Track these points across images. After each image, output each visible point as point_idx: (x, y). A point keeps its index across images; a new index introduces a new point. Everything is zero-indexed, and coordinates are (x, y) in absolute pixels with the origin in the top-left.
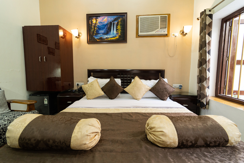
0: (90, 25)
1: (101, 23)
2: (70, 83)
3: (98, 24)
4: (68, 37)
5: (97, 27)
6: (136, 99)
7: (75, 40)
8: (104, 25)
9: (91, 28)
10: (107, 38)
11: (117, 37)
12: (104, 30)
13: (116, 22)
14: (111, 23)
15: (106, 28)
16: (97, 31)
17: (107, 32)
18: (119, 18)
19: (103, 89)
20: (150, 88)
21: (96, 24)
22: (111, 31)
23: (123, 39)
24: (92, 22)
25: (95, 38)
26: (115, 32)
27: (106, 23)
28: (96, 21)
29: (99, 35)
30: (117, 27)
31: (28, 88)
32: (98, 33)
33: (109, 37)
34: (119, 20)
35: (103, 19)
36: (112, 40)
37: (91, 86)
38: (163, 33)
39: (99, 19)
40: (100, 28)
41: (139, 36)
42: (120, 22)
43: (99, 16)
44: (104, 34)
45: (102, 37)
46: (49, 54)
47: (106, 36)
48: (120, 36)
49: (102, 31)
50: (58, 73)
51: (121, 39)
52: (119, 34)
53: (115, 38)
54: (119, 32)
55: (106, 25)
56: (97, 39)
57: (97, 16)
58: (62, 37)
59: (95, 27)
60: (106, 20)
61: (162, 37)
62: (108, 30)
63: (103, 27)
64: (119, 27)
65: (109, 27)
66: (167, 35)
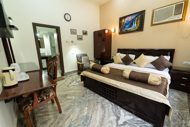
0: (121, 24)
1: (127, 21)
2: (110, 55)
3: (125, 22)
4: (110, 32)
5: (124, 24)
6: (140, 67)
7: (113, 34)
8: (129, 22)
9: (121, 25)
10: (130, 30)
11: (137, 28)
12: (129, 25)
13: (137, 18)
14: (133, 20)
15: (130, 23)
16: (125, 26)
17: (130, 26)
18: (139, 15)
19: (122, 59)
20: (150, 62)
21: (124, 22)
22: (133, 25)
23: (141, 28)
24: (122, 21)
25: (123, 31)
26: (135, 25)
27: (130, 20)
28: (124, 20)
29: (125, 29)
30: (137, 22)
31: (95, 57)
32: (125, 27)
33: (132, 29)
34: (139, 17)
35: (128, 18)
36: (133, 30)
37: (116, 58)
38: (177, 18)
39: (126, 19)
40: (126, 25)
41: (153, 25)
42: (139, 18)
43: (126, 17)
44: (128, 27)
45: (127, 29)
46: (102, 41)
47: (130, 29)
48: (138, 27)
49: (127, 26)
50: (104, 50)
51: (139, 29)
52: (138, 26)
53: (135, 29)
54: (138, 24)
55: (130, 21)
56: (124, 31)
57: (125, 17)
58: (107, 33)
59: (123, 24)
60: (130, 18)
61: (176, 22)
62: (131, 24)
63: (128, 23)
64: (138, 21)
65: (132, 23)
66: (182, 19)
